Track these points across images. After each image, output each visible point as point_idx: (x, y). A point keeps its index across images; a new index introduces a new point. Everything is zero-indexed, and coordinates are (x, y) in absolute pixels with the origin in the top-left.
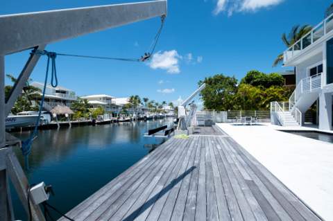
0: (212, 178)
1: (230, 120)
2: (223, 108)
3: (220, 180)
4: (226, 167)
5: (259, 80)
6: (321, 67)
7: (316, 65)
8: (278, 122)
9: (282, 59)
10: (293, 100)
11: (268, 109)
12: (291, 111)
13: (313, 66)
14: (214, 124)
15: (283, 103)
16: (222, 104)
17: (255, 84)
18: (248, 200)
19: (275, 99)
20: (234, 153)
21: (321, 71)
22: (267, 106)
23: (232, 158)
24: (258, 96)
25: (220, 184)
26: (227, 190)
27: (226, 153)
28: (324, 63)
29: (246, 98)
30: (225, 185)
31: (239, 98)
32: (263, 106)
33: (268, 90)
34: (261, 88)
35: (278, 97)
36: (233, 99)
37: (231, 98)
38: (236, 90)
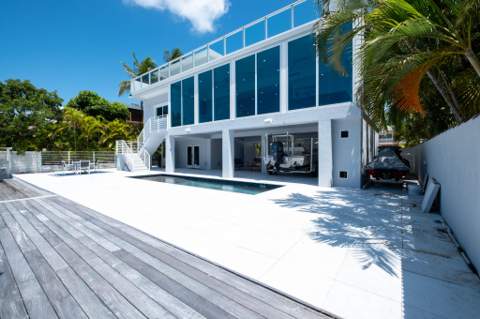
0: (53, 276)
1: (48, 168)
2: (32, 146)
3: (71, 272)
4: (74, 247)
5: (99, 107)
6: (166, 108)
7: (162, 105)
8: (126, 167)
9: (129, 87)
10: (141, 140)
11: (112, 150)
12: (140, 152)
13: (159, 106)
14: (11, 177)
15: (131, 143)
16: (31, 137)
17: (93, 113)
18: (127, 276)
19: (120, 137)
20: (77, 220)
21: (166, 112)
22: (110, 146)
23: (78, 228)
24: (98, 130)
25: (76, 278)
26: (90, 280)
27: (63, 225)
28: (169, 104)
29: (79, 132)
30: (83, 274)
31: (65, 131)
32: (105, 145)
33: (110, 123)
34: (101, 120)
35: (123, 135)
36: (54, 131)
37: (50, 130)
38: (59, 115)
